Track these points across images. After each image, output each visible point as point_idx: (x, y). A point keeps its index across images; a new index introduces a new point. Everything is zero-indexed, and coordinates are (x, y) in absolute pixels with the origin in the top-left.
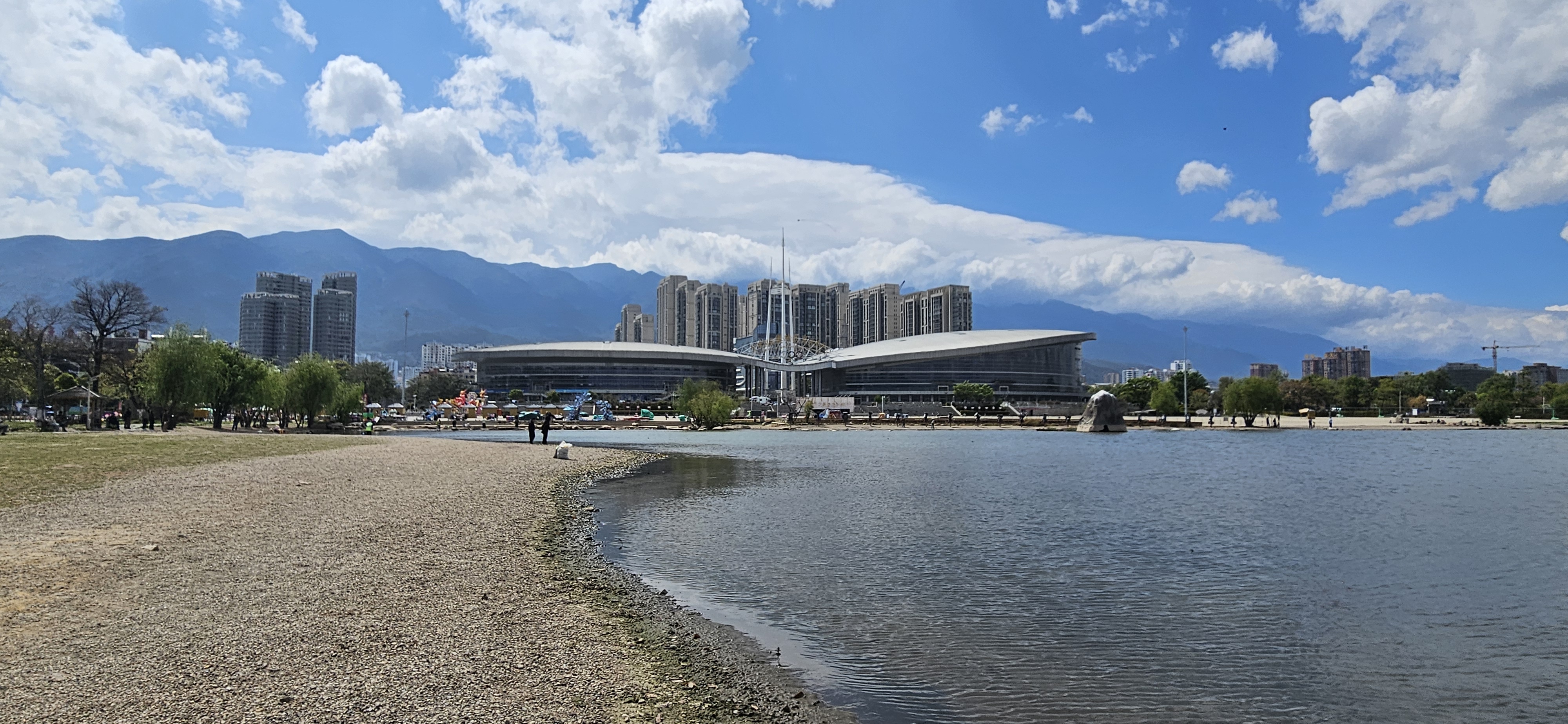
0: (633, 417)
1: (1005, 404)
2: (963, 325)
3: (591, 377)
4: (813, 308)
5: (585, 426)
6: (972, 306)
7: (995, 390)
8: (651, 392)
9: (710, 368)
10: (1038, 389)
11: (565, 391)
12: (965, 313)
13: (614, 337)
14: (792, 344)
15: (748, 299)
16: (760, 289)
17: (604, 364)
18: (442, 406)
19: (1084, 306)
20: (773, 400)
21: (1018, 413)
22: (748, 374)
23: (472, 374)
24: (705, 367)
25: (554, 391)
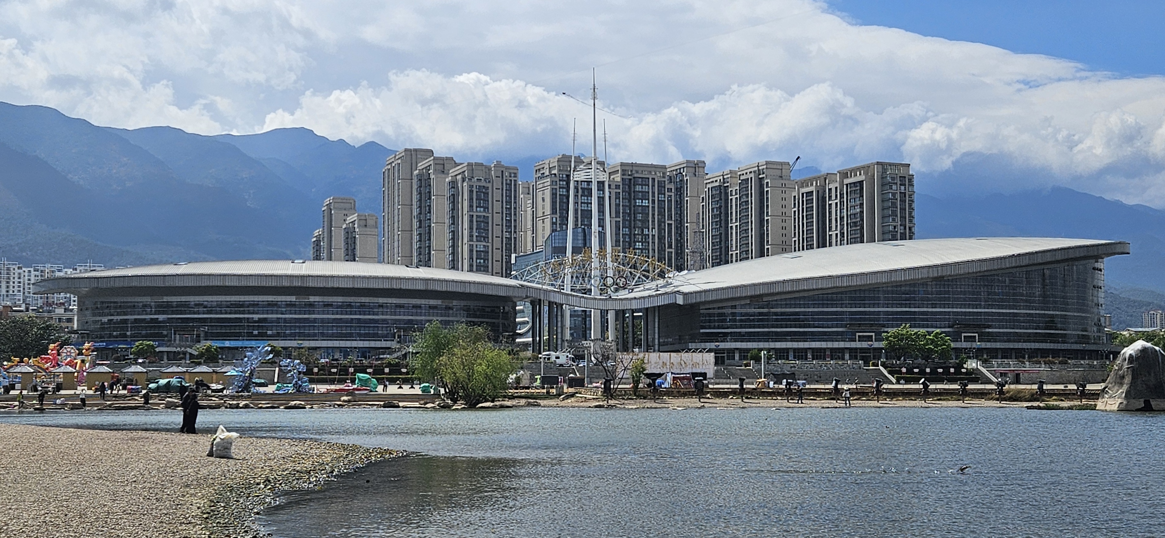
0: (341, 387)
1: (972, 364)
2: (900, 229)
3: (272, 321)
4: (645, 203)
5: (263, 403)
6: (915, 197)
7: (955, 340)
8: (373, 344)
9: (471, 304)
10: (1028, 338)
11: (227, 344)
12: (903, 209)
13: (311, 253)
14: (610, 264)
15: (535, 188)
16: (555, 171)
17: (293, 298)
18: (18, 369)
19: (1108, 197)
20: (578, 357)
21: (994, 380)
22: (536, 315)
23: (69, 314)
24: (463, 303)
25: (208, 343)
